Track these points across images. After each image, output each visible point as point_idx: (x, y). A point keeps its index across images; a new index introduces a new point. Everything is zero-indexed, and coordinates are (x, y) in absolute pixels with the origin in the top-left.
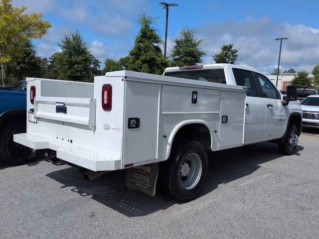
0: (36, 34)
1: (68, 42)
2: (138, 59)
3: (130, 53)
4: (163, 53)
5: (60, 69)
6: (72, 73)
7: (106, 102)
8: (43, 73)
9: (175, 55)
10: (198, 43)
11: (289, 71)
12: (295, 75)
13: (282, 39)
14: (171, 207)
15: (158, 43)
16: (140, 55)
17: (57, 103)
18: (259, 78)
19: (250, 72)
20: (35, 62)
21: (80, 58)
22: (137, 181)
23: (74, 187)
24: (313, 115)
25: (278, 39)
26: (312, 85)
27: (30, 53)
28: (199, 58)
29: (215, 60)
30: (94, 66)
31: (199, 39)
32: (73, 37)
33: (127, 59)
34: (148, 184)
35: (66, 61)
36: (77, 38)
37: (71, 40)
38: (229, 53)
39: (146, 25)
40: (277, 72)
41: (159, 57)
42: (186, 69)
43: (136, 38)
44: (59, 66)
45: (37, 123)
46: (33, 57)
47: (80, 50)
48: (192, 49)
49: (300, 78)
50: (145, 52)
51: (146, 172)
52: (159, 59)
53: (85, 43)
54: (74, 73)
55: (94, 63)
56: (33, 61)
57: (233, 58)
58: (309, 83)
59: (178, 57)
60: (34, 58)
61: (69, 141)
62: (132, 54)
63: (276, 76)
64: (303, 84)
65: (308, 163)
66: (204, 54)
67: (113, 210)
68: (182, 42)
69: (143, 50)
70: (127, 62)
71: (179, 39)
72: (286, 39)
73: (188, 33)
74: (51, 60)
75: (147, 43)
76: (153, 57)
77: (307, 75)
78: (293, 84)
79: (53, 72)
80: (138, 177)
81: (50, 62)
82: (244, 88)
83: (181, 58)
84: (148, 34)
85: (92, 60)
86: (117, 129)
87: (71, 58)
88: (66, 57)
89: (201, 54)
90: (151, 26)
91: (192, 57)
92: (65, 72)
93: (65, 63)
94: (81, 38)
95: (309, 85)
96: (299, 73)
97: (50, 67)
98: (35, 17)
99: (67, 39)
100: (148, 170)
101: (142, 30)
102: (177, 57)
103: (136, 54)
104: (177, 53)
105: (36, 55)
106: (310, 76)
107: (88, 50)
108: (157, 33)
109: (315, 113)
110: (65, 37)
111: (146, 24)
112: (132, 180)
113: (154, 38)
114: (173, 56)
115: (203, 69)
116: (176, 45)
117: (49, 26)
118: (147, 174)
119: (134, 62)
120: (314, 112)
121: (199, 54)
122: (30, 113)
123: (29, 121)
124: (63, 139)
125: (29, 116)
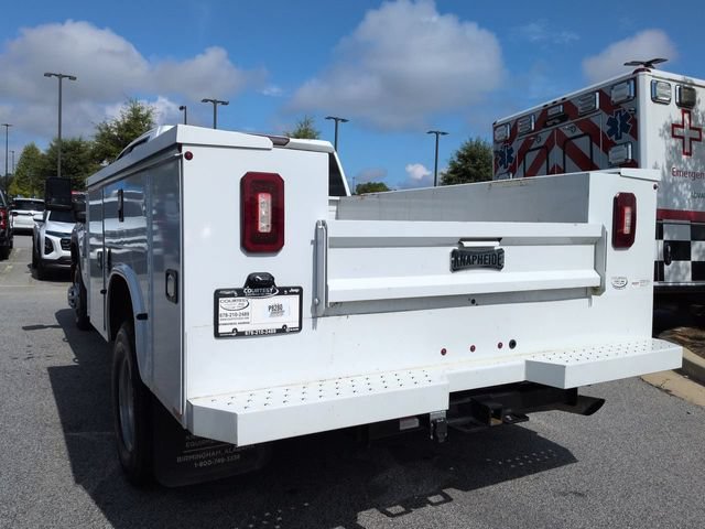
7: (627, 229)
17: (465, 239)
45: (301, 328)
86: (643, 281)
122: (233, 295)
123: (217, 335)
124: (473, 349)
125: (221, 311)
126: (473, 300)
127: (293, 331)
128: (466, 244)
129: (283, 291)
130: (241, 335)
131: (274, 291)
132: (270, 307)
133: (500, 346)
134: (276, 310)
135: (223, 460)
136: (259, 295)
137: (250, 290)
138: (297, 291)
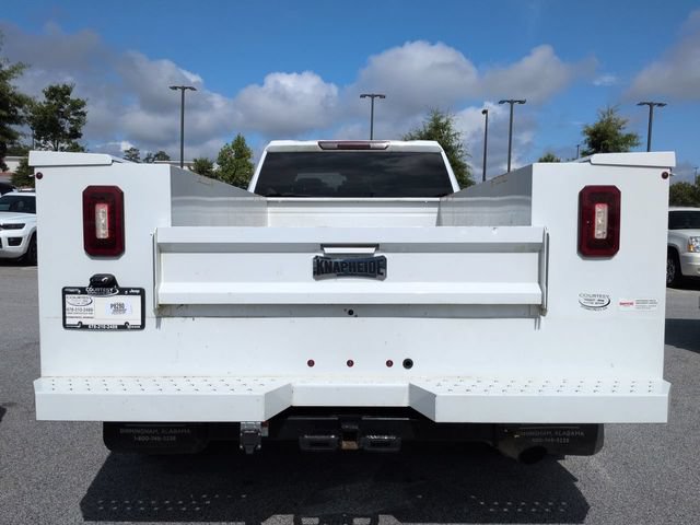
10: (12, 72)
13: (183, 88)
25: (175, 88)
34: (573, 430)
38: (66, 106)
45: (144, 326)
57: (75, 118)
72: (192, 89)
86: (643, 301)
96: (195, 160)
115: (389, 150)
122: (76, 293)
123: (65, 325)
124: (350, 363)
125: (67, 306)
126: (351, 311)
127: (134, 328)
128: (327, 250)
129: (123, 291)
130: (85, 327)
131: (114, 291)
132: (112, 306)
133: (389, 364)
134: (119, 308)
135: (159, 439)
136: (100, 294)
137: (91, 289)
138: (138, 291)
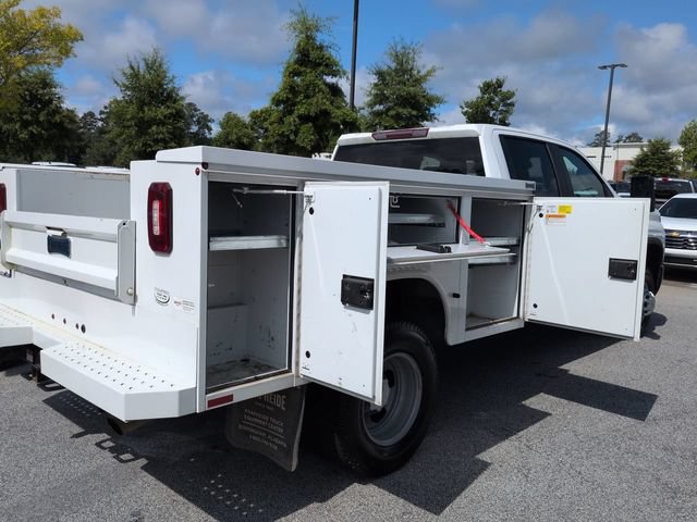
0: (48, 57)
1: (135, 75)
2: (290, 112)
3: (273, 99)
4: (348, 99)
5: (119, 135)
6: (145, 145)
7: (157, 230)
8: (86, 146)
9: (375, 104)
10: (426, 75)
11: (629, 138)
12: (641, 147)
13: (613, 67)
14: (342, 493)
15: (336, 76)
16: (294, 104)
17: (49, 228)
18: (565, 158)
19: (544, 143)
20: (62, 123)
21: (163, 111)
22: (252, 430)
23: (106, 436)
24: (686, 239)
25: (605, 67)
26: (680, 168)
27: (51, 101)
28: (429, 110)
29: (465, 114)
30: (200, 128)
31: (429, 68)
32: (147, 64)
33: (266, 113)
34: (280, 439)
35: (132, 118)
36: (155, 66)
37: (142, 71)
38: (496, 99)
39: (307, 36)
40: (602, 141)
41: (338, 108)
42: (389, 137)
43: (285, 66)
44: (117, 130)
45: (10, 276)
46: (58, 110)
47: (162, 94)
48: (412, 89)
49: (653, 154)
50: (307, 97)
51: (275, 407)
52: (339, 112)
53: (174, 77)
54: (150, 146)
55: (199, 122)
56: (57, 118)
57: (504, 109)
58: (672, 163)
59: (382, 107)
60: (59, 113)
61: (77, 326)
62: (277, 101)
63: (600, 149)
64: (660, 167)
65: (679, 358)
66: (439, 100)
67: (191, 505)
68: (390, 75)
69: (301, 92)
70: (265, 120)
71: (385, 68)
72: (623, 66)
73: (403, 55)
74: (103, 116)
75: (310, 77)
76: (324, 107)
77: (667, 146)
78: (637, 166)
79: (108, 144)
80: (256, 420)
81: (101, 120)
82: (527, 186)
83: (388, 110)
84: (313, 55)
85: (192, 116)
86: (186, 303)
87: (144, 112)
88: (132, 109)
89: (432, 101)
90: (320, 38)
91: (413, 108)
92: (130, 144)
93: (129, 123)
94: (165, 67)
95: (672, 169)
97: (102, 131)
98: (42, 16)
99: (132, 68)
100: (280, 403)
101: (299, 45)
102: (378, 108)
103: (287, 100)
104: (380, 98)
105: (64, 106)
106: (676, 148)
107: (181, 93)
108: (333, 54)
109: (689, 236)
110: (127, 65)
111: (307, 31)
112: (240, 426)
113: (327, 65)
114: (371, 105)
115: (429, 137)
116: (376, 81)
117: (78, 37)
118: (277, 413)
119: (281, 121)
120: (688, 232)
121: (428, 100)
124: (65, 321)
126: (65, 281)
